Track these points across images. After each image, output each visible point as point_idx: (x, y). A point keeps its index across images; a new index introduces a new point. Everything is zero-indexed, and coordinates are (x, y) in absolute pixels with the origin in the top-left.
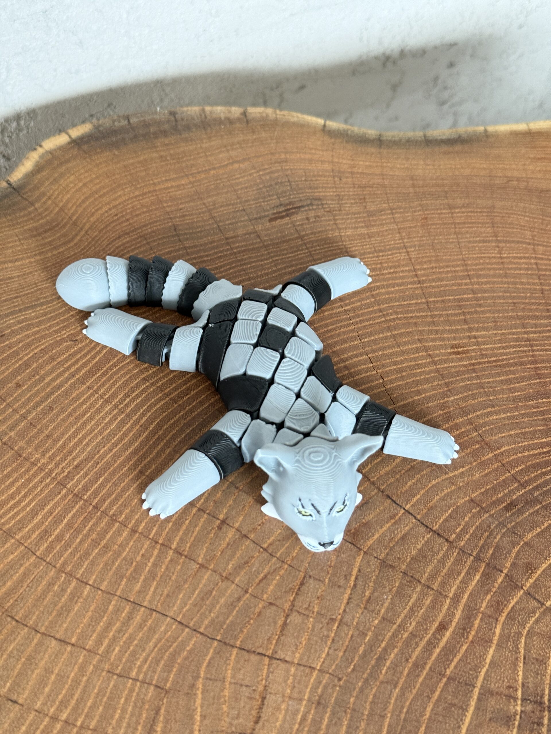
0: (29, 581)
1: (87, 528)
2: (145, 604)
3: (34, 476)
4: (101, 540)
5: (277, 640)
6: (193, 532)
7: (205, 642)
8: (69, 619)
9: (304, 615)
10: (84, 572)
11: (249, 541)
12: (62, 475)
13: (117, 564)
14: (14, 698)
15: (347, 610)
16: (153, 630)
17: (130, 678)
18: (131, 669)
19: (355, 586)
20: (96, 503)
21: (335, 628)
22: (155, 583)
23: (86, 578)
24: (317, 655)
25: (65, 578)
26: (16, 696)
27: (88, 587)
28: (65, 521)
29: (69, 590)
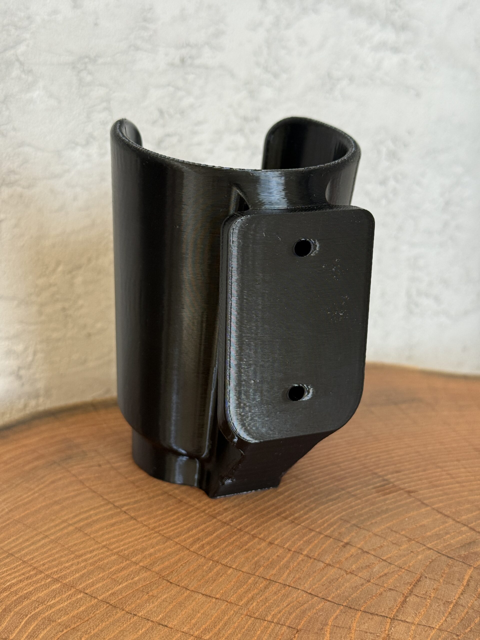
0: (183, 563)
1: (232, 539)
2: (279, 581)
3: (192, 511)
4: (243, 546)
5: (397, 610)
6: (321, 547)
7: (332, 606)
8: (214, 584)
9: (421, 597)
10: (229, 561)
11: (369, 555)
12: (213, 513)
13: (256, 559)
14: (166, 624)
15: (462, 597)
16: (286, 596)
17: (266, 620)
18: (267, 615)
19: (468, 585)
20: (240, 528)
21: (451, 606)
22: (288, 571)
23: (230, 564)
24: (436, 620)
25: (213, 563)
26: (166, 622)
27: (231, 570)
28: (215, 535)
29: (215, 570)
